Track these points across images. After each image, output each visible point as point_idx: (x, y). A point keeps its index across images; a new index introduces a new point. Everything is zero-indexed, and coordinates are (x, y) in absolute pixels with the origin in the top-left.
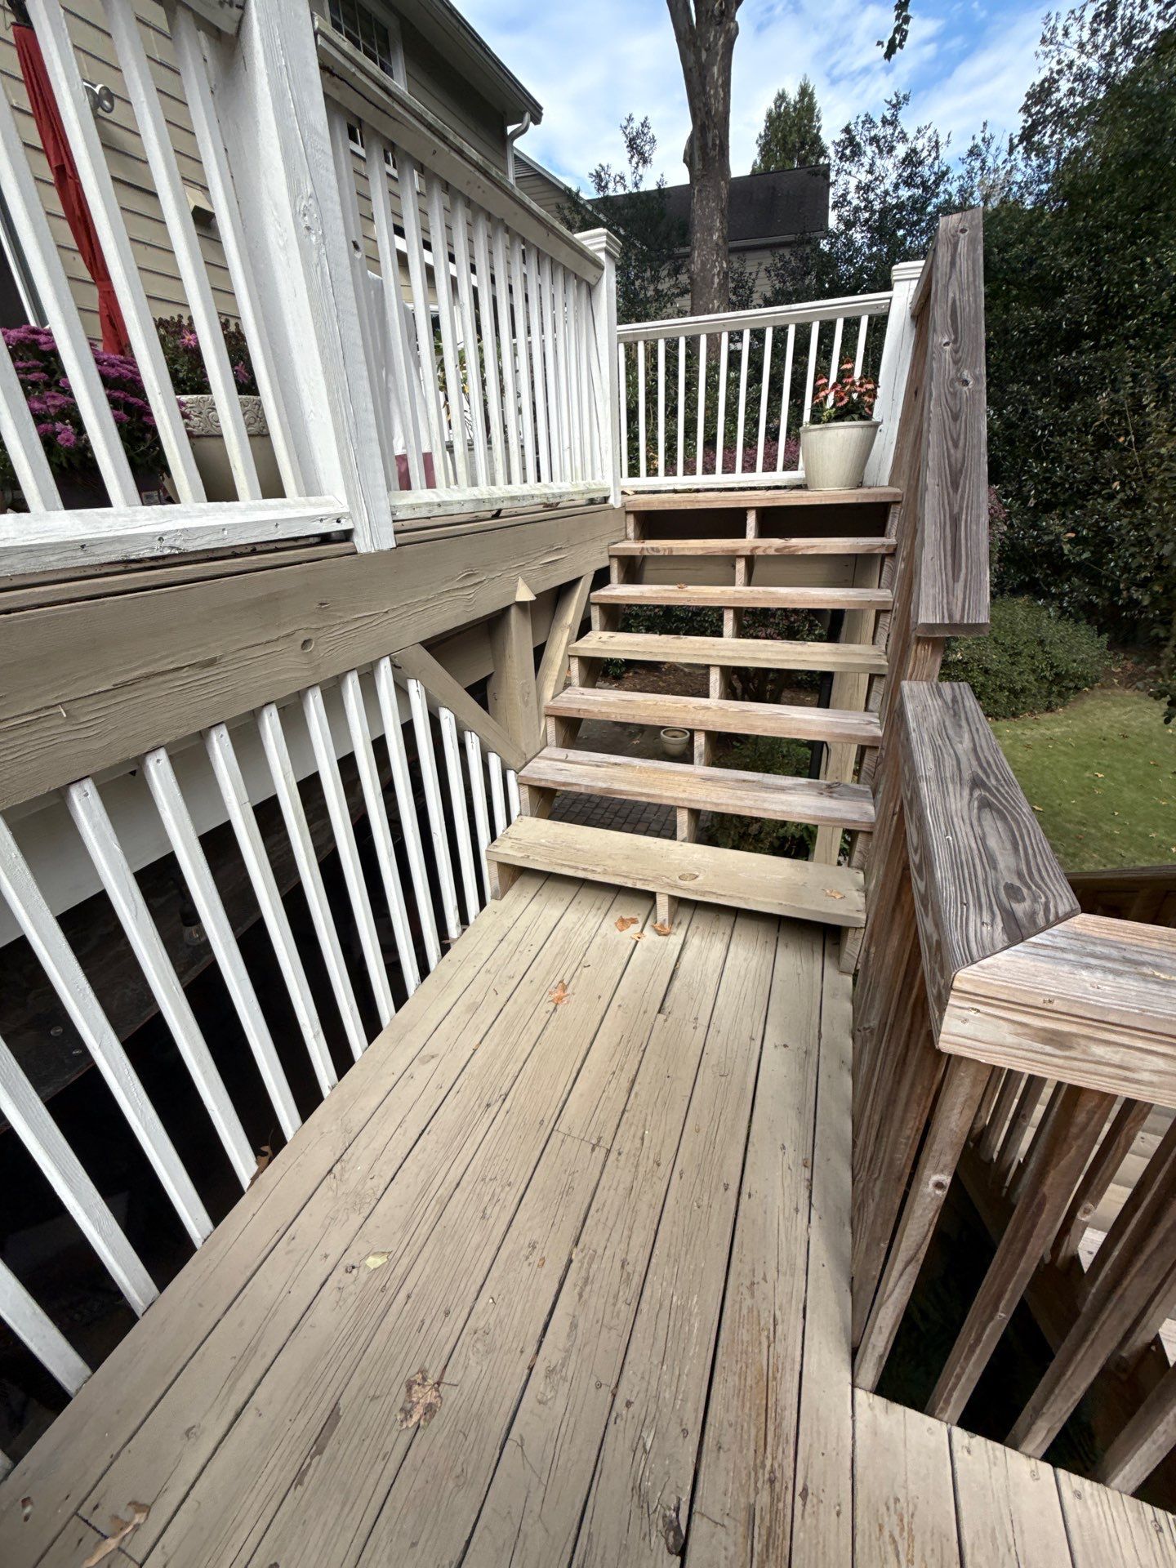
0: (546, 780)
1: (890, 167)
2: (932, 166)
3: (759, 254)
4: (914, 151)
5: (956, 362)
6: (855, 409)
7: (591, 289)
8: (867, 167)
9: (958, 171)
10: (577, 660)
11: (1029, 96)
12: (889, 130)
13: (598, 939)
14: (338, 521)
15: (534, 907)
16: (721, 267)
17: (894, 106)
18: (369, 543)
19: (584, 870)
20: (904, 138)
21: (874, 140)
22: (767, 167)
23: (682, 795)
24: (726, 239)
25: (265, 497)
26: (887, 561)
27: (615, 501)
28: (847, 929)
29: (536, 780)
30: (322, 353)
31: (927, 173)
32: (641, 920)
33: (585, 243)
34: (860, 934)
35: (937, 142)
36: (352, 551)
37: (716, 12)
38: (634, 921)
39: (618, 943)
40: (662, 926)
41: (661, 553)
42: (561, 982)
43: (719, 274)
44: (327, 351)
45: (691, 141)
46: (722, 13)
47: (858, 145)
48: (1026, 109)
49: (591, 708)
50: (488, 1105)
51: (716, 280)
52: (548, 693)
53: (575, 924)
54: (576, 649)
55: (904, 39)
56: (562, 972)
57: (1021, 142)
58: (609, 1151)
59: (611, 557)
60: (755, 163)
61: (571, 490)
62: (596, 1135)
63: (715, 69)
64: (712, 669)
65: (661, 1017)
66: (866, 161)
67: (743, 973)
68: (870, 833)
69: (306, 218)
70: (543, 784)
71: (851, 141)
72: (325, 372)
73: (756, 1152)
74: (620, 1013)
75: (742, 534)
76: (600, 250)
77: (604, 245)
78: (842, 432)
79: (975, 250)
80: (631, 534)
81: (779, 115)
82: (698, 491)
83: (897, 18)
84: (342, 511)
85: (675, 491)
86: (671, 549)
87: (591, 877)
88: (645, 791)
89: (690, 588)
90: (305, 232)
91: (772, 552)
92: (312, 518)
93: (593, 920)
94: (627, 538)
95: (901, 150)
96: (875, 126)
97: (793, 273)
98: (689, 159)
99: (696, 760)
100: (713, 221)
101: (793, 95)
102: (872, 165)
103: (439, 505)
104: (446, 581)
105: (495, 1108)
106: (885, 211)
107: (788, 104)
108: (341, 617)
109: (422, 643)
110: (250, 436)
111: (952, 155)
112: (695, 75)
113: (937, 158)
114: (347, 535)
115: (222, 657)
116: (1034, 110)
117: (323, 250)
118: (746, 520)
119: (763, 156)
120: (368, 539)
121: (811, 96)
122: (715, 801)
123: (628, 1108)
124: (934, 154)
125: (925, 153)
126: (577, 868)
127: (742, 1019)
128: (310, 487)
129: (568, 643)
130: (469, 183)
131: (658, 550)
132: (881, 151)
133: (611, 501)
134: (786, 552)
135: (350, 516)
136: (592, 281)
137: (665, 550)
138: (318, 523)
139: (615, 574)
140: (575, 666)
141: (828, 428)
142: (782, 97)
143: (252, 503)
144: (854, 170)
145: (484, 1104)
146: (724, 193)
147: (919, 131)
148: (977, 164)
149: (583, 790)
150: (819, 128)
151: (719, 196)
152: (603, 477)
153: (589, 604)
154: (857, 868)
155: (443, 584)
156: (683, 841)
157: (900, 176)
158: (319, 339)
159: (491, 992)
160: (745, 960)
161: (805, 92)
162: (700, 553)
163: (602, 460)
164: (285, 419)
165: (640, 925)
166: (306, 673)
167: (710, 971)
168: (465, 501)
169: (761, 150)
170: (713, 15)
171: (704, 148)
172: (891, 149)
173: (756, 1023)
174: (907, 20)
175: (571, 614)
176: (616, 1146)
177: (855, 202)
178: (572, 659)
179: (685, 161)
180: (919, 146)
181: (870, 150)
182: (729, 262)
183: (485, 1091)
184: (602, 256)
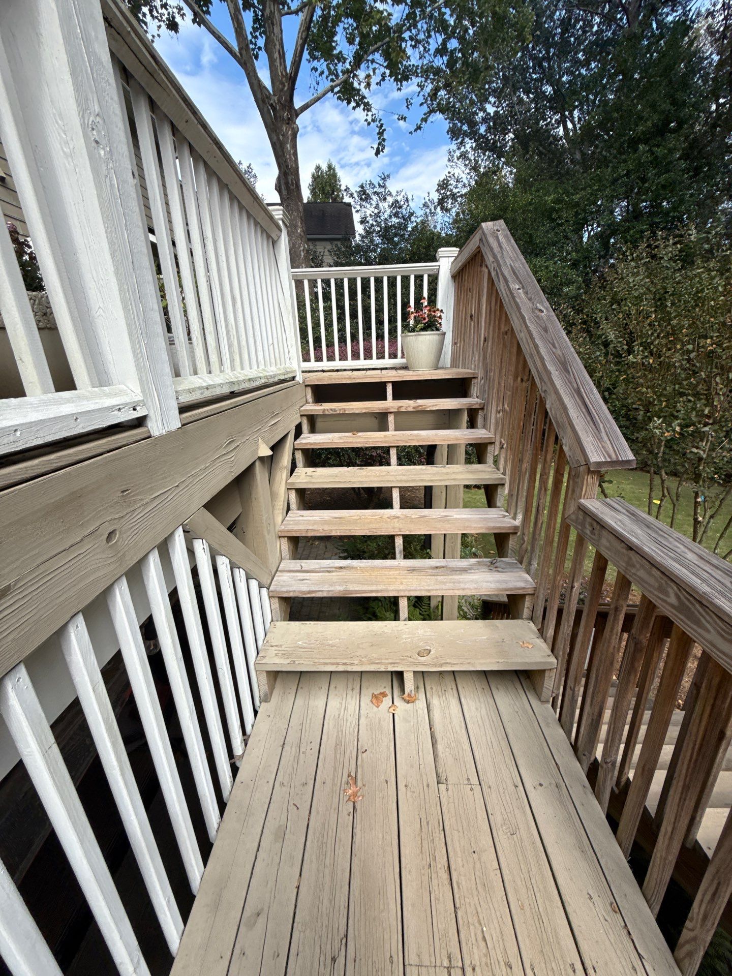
0: (294, 591)
1: (387, 207)
2: (406, 209)
3: (324, 243)
4: (397, 201)
5: (530, 299)
6: (432, 325)
7: (274, 243)
8: (374, 206)
9: (420, 213)
10: (294, 491)
11: (439, 185)
12: (383, 190)
13: (363, 721)
14: (135, 409)
15: (300, 701)
16: (304, 247)
17: (383, 179)
18: (161, 427)
19: (344, 664)
20: (390, 194)
21: (375, 193)
22: (316, 200)
23: (401, 587)
24: (307, 232)
25: (58, 389)
26: (480, 413)
27: (299, 378)
28: (543, 671)
29: (285, 592)
30: (113, 256)
31: (404, 212)
32: (388, 691)
33: (274, 213)
34: (553, 674)
35: (407, 199)
36: (147, 435)
37: (285, 118)
38: (384, 695)
39: (380, 720)
40: (409, 695)
41: (338, 412)
42: (349, 776)
43: (303, 250)
44: (118, 254)
45: (279, 179)
46: (289, 119)
47: (368, 194)
48: (438, 190)
49: (315, 527)
50: (334, 960)
51: (302, 254)
52: (279, 519)
53: (340, 709)
54: (293, 484)
55: (384, 148)
56: (346, 765)
57: (438, 205)
58: (463, 969)
59: (301, 416)
60: (309, 198)
61: (279, 372)
62: (444, 953)
63: (288, 146)
64: (393, 489)
65: (442, 787)
66: (374, 203)
67: (480, 722)
68: (533, 595)
69: (95, 132)
70: (291, 595)
71: (364, 192)
72: (117, 273)
73: (575, 912)
74: (409, 794)
75: (384, 398)
76: (279, 219)
77: (281, 216)
78: (428, 337)
79: (510, 241)
80: (310, 400)
81: (318, 176)
82: (338, 371)
83: (379, 138)
84: (136, 399)
85: (323, 371)
86: (344, 410)
87: (349, 669)
88: (374, 588)
89: (360, 434)
90: (94, 144)
91: (411, 409)
92: (110, 409)
93: (352, 703)
94: (307, 402)
95: (390, 200)
96: (375, 187)
97: (344, 253)
98: (278, 188)
99: (398, 555)
100: (296, 222)
101: (324, 168)
102: (377, 205)
103: (207, 388)
104: (217, 450)
105: (341, 961)
106: (387, 228)
107: (322, 172)
108: (141, 500)
109: (204, 506)
110: (39, 329)
111: (415, 206)
112: (278, 146)
113: (408, 206)
114: (140, 422)
115: (17, 581)
116: (442, 192)
117: (111, 165)
118: (386, 389)
119: (313, 195)
120: (160, 422)
121: (334, 170)
122: (427, 588)
123: (458, 905)
124: (406, 204)
125: (402, 203)
126: (338, 664)
127: (500, 769)
128: (101, 378)
129: (287, 480)
130: (208, 152)
131: (335, 410)
132: (380, 199)
133: (297, 379)
134: (419, 409)
135: (143, 403)
136: (275, 239)
137: (340, 410)
138: (117, 413)
139: (305, 427)
140: (293, 496)
141: (419, 335)
142: (318, 168)
143: (44, 397)
144: (369, 206)
145: (329, 960)
146: (301, 209)
147: (397, 192)
148: (428, 211)
149: (325, 595)
150: (340, 185)
151: (298, 210)
152: (290, 363)
153: (294, 449)
154: (527, 619)
155: (215, 452)
156: (405, 620)
157: (392, 212)
158: (111, 243)
159: (291, 806)
160: (477, 709)
161: (330, 167)
162: (364, 411)
163: (289, 352)
164: (76, 314)
165: (390, 697)
166: (112, 567)
167: (458, 728)
168: (223, 384)
169: (311, 192)
170: (283, 119)
171: (287, 183)
172: (385, 199)
173: (512, 770)
174: (384, 140)
175: (285, 459)
176: (467, 962)
177: (371, 222)
178: (290, 491)
179: (276, 189)
180: (399, 198)
181: (375, 198)
182: (308, 246)
183: (324, 939)
184: (281, 223)
